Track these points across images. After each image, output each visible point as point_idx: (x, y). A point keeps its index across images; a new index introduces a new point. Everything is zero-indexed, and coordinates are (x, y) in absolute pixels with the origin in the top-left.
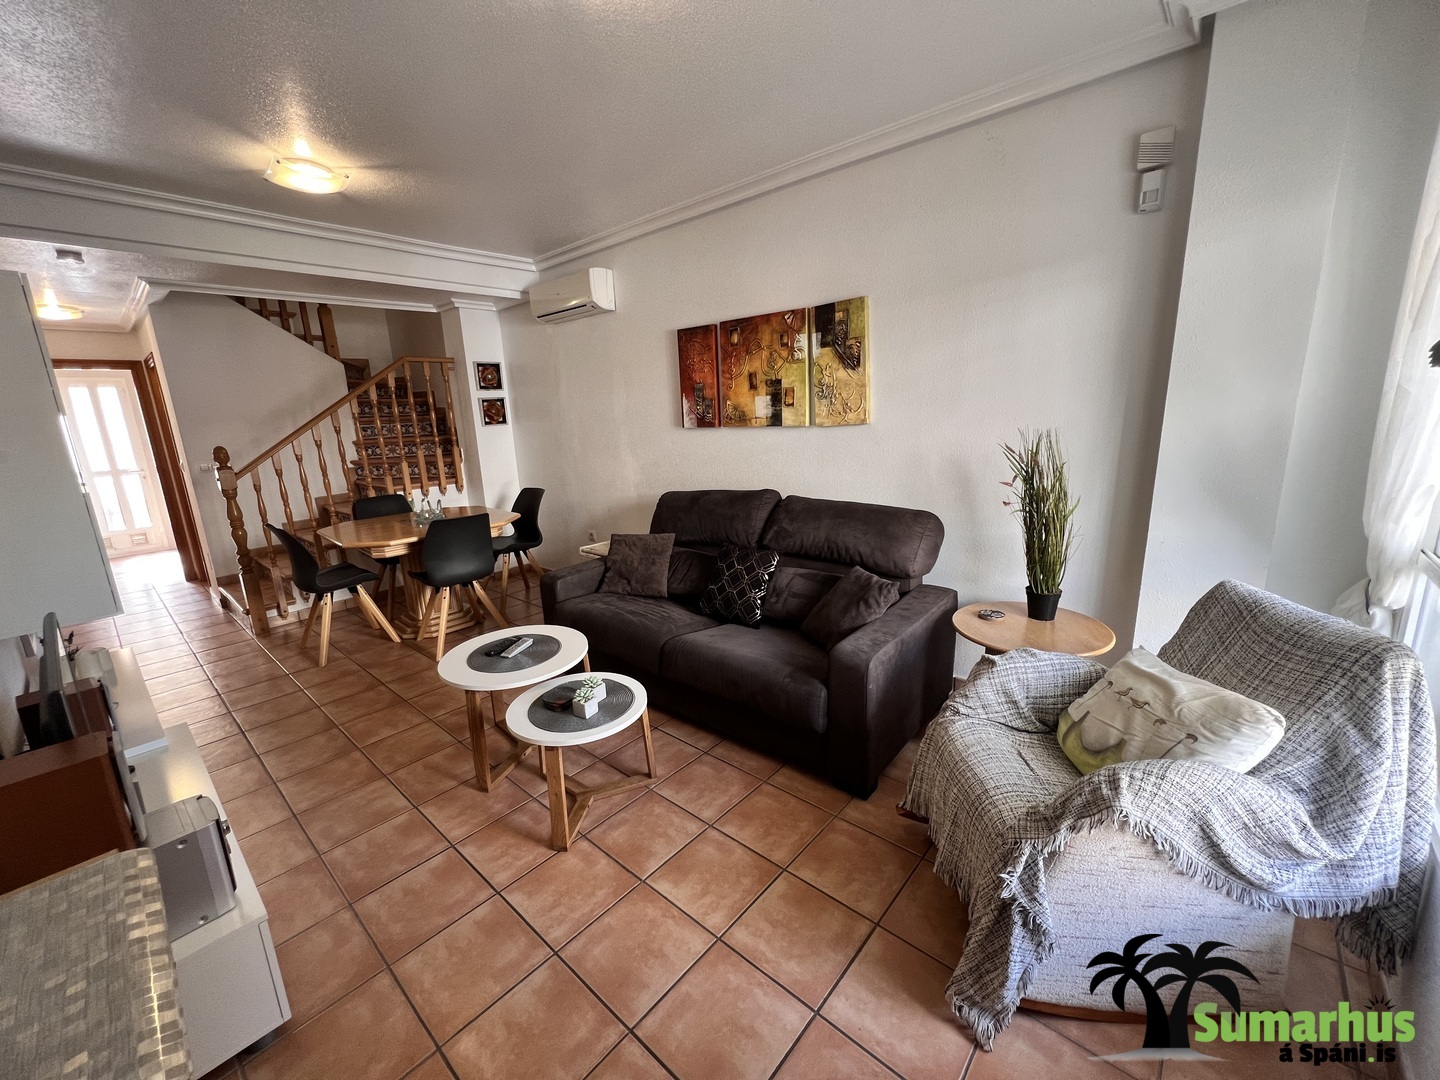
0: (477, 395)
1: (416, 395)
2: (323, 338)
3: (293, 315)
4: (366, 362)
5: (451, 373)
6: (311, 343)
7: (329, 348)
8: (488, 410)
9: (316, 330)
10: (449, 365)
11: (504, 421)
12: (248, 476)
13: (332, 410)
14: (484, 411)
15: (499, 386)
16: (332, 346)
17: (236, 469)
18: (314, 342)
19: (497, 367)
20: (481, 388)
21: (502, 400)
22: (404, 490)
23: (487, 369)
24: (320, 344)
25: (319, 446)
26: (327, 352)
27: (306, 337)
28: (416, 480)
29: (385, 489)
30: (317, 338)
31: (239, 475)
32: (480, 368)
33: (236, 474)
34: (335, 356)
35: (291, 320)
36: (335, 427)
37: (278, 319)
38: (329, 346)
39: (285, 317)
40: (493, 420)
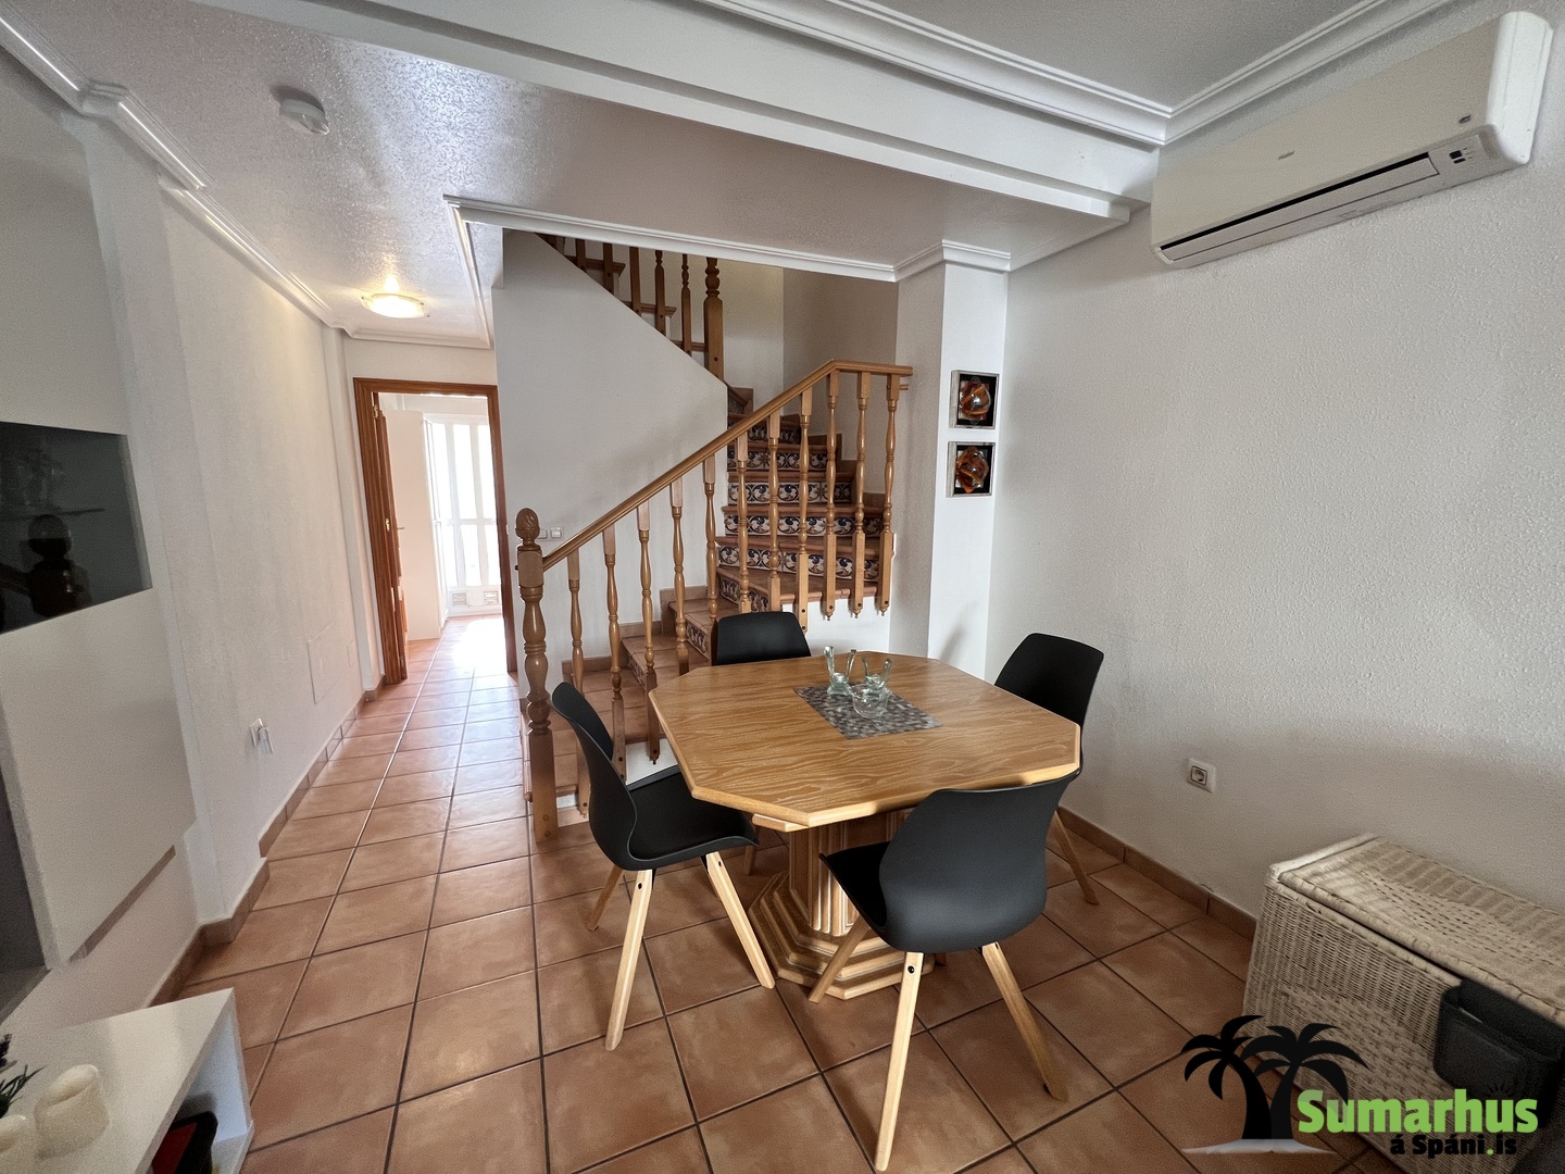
0: (950, 434)
1: (811, 440)
2: (705, 348)
3: (671, 311)
4: (751, 390)
5: (903, 395)
6: (689, 353)
7: (711, 361)
8: (964, 464)
9: (698, 337)
10: (903, 381)
11: (986, 489)
12: (563, 564)
13: (703, 455)
14: (957, 469)
15: (988, 421)
16: (716, 359)
17: (546, 552)
18: (693, 353)
19: (991, 382)
20: (960, 422)
21: (988, 449)
22: (796, 602)
23: (976, 386)
24: (700, 355)
25: (677, 517)
26: (707, 366)
27: (685, 345)
28: (818, 583)
29: (766, 600)
30: (696, 347)
31: (549, 561)
32: (963, 384)
33: (545, 559)
34: (719, 374)
35: (667, 318)
36: (706, 484)
37: (651, 316)
38: (712, 360)
39: (660, 313)
40: (970, 485)
